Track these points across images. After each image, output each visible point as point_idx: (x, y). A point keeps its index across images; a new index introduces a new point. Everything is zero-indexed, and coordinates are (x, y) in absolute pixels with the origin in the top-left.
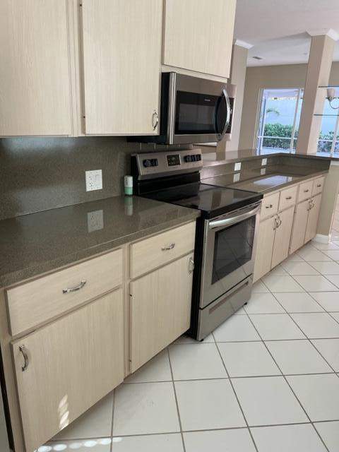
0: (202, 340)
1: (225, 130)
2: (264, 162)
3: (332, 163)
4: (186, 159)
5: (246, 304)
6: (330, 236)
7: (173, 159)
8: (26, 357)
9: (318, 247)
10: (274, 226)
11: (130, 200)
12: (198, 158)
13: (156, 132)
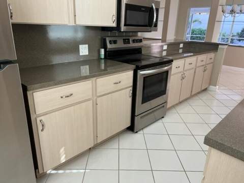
0: (137, 132)
1: (153, 25)
2: (181, 46)
3: (220, 46)
4: (134, 41)
5: (163, 117)
6: (217, 87)
7: (127, 41)
8: (43, 125)
9: (210, 93)
10: (181, 78)
11: (103, 61)
12: (140, 41)
13: (114, 25)
